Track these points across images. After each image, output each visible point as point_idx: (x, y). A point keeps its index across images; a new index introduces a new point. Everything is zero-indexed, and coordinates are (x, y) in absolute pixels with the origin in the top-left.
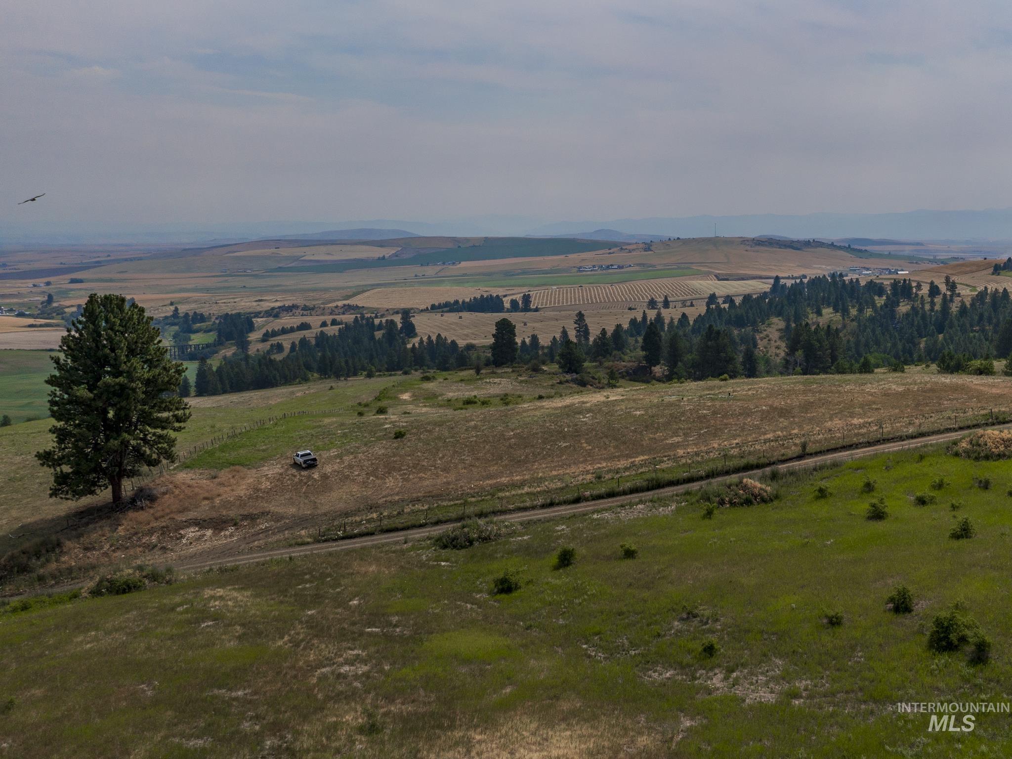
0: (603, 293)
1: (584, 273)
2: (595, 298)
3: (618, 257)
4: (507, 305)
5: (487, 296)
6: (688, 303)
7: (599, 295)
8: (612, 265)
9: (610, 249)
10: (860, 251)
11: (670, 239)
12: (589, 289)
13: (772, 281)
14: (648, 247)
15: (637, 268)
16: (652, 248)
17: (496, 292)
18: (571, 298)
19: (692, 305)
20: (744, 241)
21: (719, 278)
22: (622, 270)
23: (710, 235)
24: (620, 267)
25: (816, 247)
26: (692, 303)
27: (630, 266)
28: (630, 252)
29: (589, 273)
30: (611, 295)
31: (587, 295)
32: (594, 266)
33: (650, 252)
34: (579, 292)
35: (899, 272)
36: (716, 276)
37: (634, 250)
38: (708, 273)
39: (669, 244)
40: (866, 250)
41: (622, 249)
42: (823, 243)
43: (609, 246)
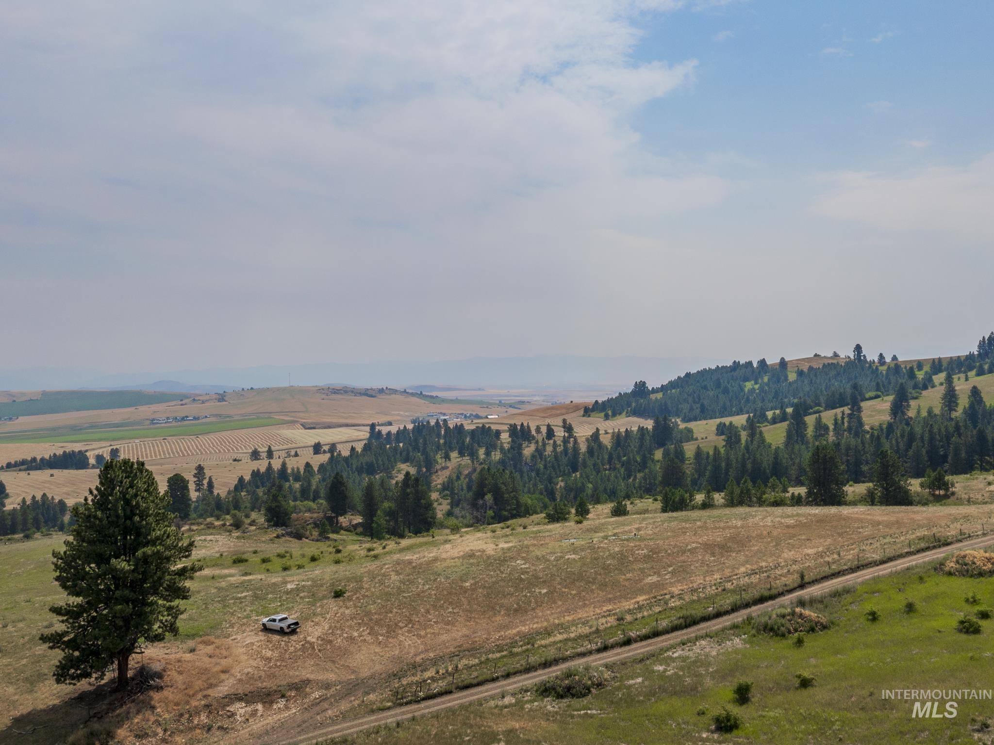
0: (192, 446)
1: (158, 425)
2: (186, 450)
3: (191, 409)
4: (92, 461)
5: (69, 452)
6: (293, 453)
7: (189, 448)
8: (187, 417)
9: (181, 400)
10: (432, 397)
11: (243, 389)
12: (177, 442)
13: (368, 429)
14: (222, 398)
15: (213, 419)
16: (226, 398)
17: (77, 447)
18: (159, 451)
19: (296, 455)
20: (321, 390)
21: (306, 427)
22: (197, 422)
23: (285, 384)
24: (195, 418)
25: (390, 394)
26: (296, 452)
27: (206, 417)
28: (203, 402)
29: (163, 425)
30: (201, 446)
31: (176, 447)
32: (168, 418)
33: (224, 403)
34: (166, 445)
35: (489, 417)
36: (302, 425)
37: (207, 401)
38: (293, 422)
39: (241, 394)
40: (437, 397)
41: (194, 400)
42: (396, 391)
43: (181, 398)
